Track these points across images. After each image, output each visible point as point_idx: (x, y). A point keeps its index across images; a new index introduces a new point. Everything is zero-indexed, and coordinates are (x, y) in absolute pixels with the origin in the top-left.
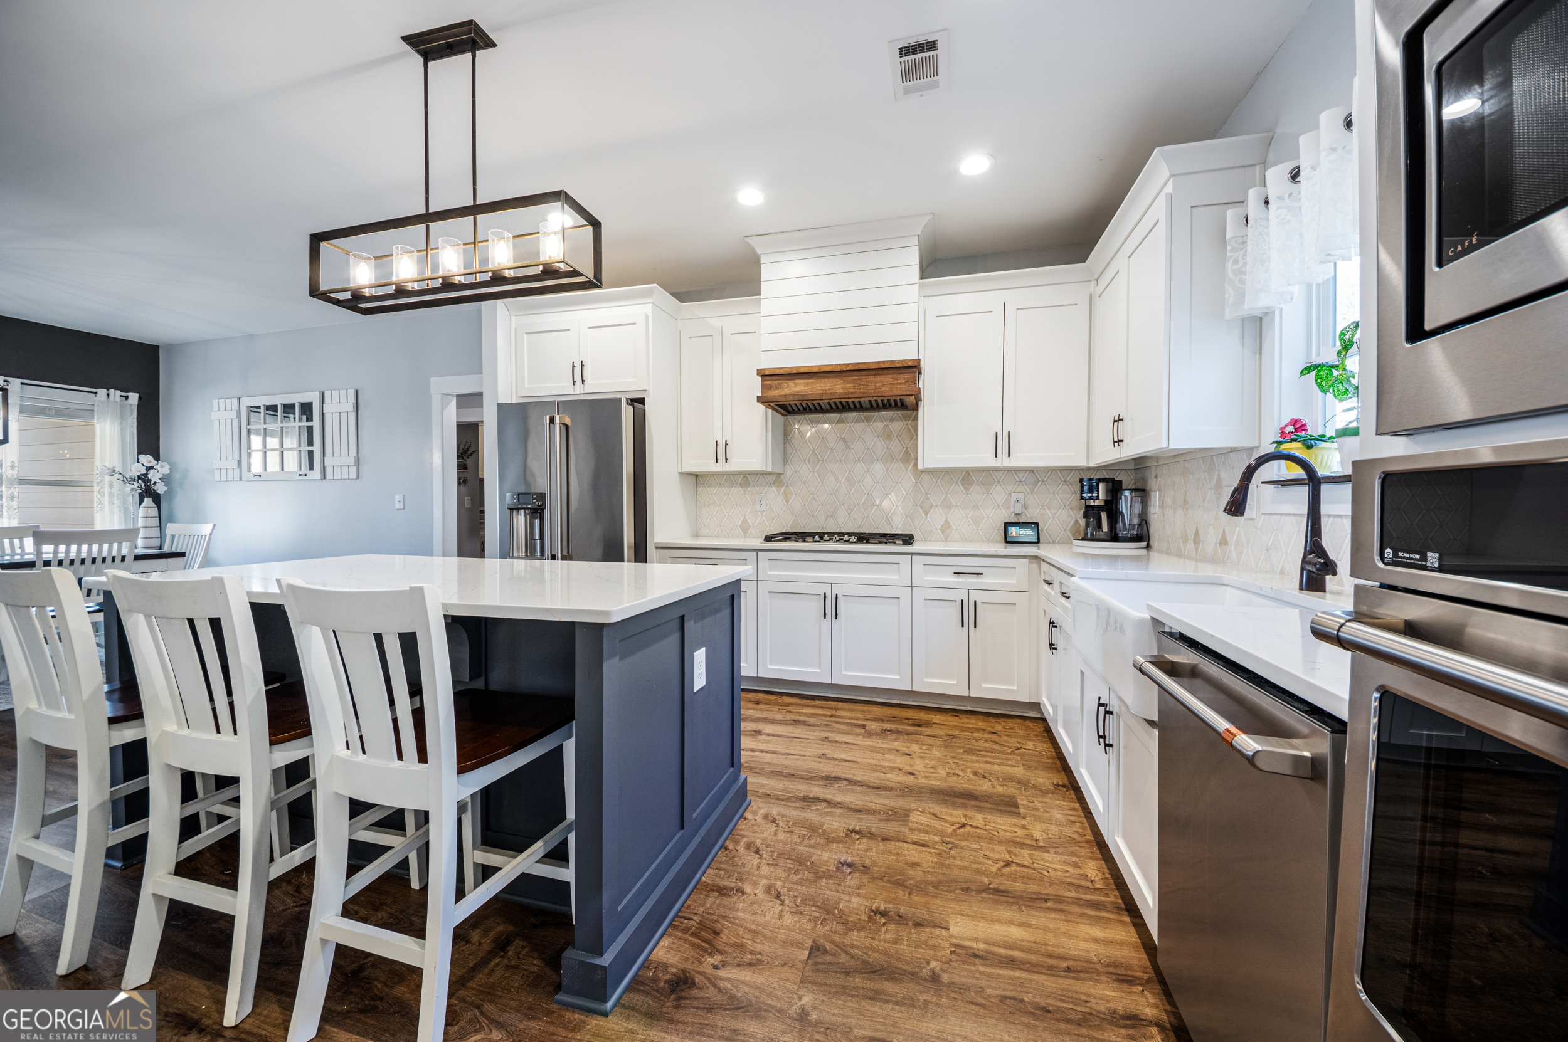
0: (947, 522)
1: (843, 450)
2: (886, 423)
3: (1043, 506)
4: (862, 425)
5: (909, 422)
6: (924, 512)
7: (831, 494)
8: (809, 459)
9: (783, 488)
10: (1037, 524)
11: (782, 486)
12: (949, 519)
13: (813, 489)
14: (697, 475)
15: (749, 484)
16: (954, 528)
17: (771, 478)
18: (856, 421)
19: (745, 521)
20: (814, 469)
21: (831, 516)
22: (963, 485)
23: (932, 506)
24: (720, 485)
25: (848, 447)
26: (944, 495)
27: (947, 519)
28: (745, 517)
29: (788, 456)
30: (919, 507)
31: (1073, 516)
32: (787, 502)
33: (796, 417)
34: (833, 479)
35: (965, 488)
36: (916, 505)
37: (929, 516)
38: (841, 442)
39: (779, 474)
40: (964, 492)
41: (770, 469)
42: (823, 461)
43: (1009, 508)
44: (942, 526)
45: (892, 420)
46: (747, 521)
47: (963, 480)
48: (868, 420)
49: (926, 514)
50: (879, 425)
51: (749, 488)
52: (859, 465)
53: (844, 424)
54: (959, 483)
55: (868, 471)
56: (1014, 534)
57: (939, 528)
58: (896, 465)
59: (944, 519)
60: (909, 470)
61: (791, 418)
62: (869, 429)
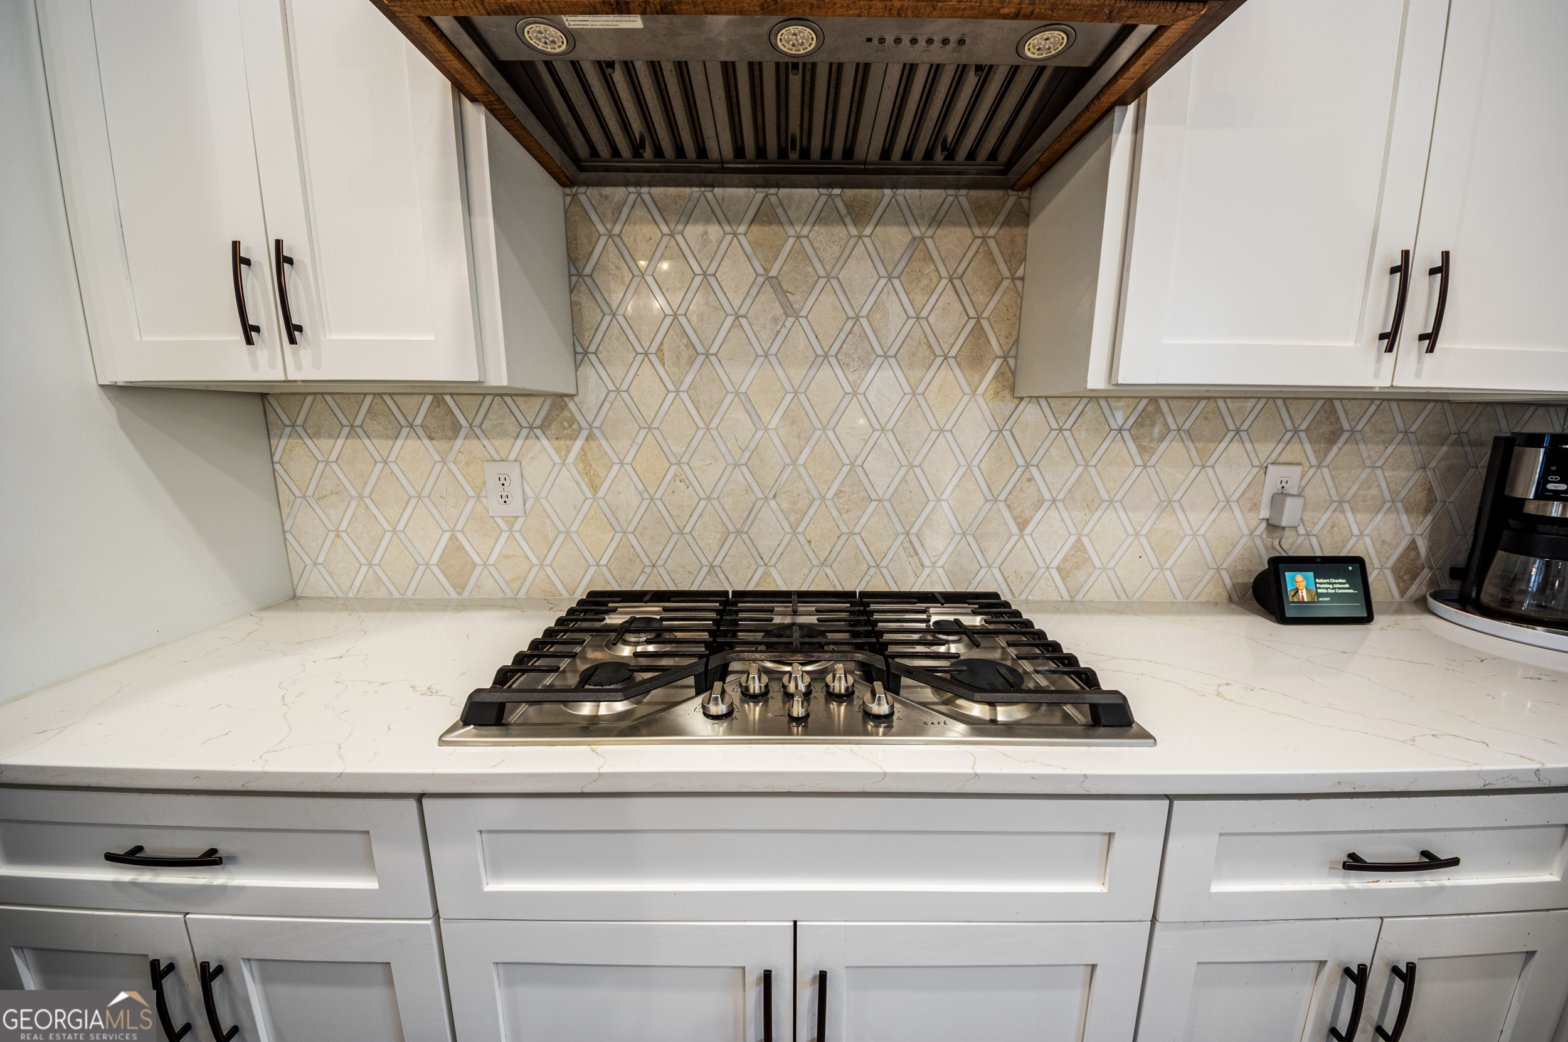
0: (1079, 547)
1: (775, 320)
2: (916, 232)
3: (1340, 502)
4: (839, 231)
5: (993, 231)
6: (1015, 519)
7: (736, 465)
8: (660, 349)
9: (579, 443)
10: (1359, 562)
11: (574, 438)
12: (1085, 540)
13: (678, 449)
14: (263, 396)
15: (456, 428)
16: (1098, 564)
17: (533, 411)
18: (818, 220)
19: (455, 548)
20: (678, 383)
21: (738, 532)
22: (1135, 439)
23: (1041, 501)
24: (353, 431)
25: (790, 311)
26: (1080, 469)
27: (1079, 540)
28: (453, 537)
29: (588, 335)
30: (1002, 505)
31: (1409, 530)
32: (595, 489)
33: (608, 190)
34: (745, 418)
35: (1142, 449)
36: (996, 500)
37: (1028, 530)
38: (768, 293)
39: (560, 400)
40: (1138, 461)
41: (499, 378)
42: (707, 355)
43: (1255, 507)
44: (1065, 559)
45: (937, 220)
46: (461, 547)
47: (1138, 423)
48: (858, 215)
49: (1022, 525)
50: (896, 236)
51: (459, 442)
52: (826, 370)
53: (775, 228)
54: (1126, 434)
55: (855, 394)
56: (1304, 594)
57: (1055, 564)
58: (942, 373)
59: (1073, 539)
60: (981, 390)
61: (588, 195)
62: (860, 250)
